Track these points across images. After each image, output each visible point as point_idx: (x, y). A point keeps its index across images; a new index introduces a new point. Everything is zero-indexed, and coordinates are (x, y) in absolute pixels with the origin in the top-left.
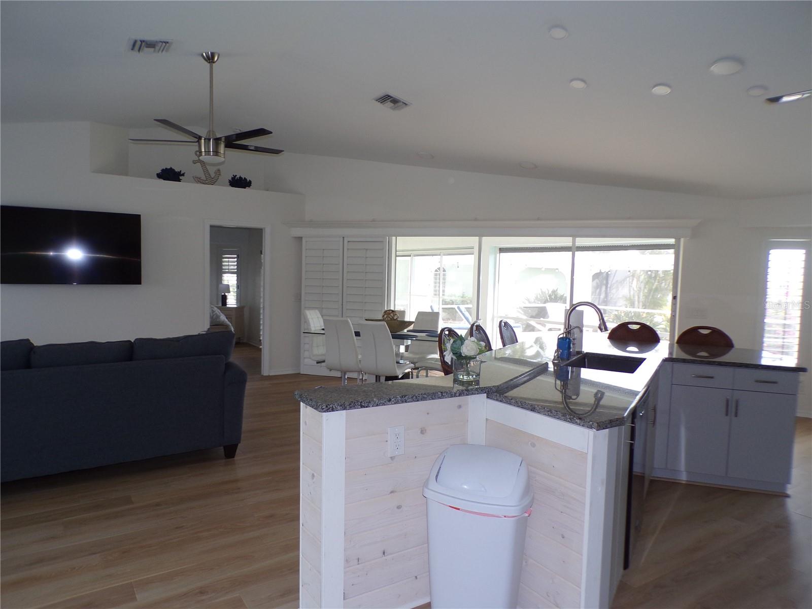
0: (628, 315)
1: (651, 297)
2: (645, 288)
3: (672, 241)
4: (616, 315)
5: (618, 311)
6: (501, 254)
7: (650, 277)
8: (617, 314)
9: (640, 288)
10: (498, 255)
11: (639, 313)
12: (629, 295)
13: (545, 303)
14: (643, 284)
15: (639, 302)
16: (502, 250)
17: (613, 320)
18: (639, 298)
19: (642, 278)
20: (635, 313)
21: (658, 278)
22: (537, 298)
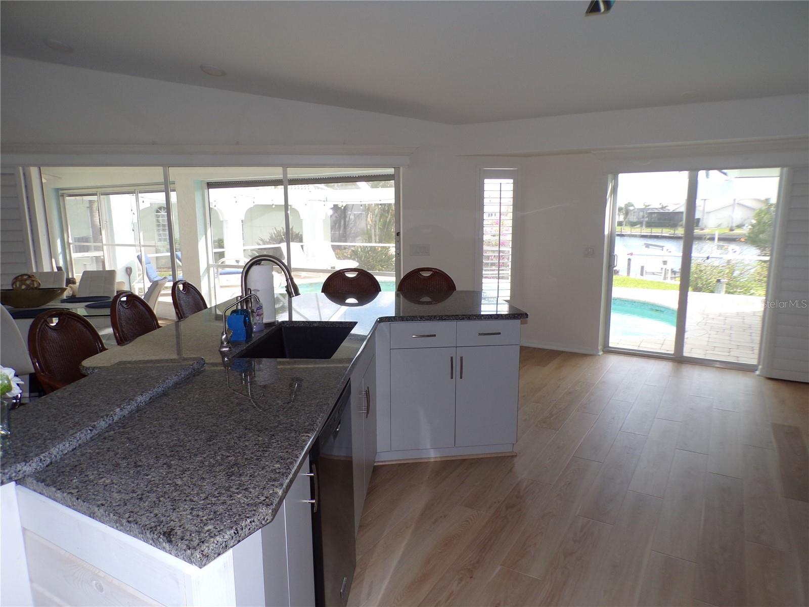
0: (365, 250)
1: (385, 230)
2: (380, 221)
3: (391, 171)
4: (353, 251)
5: (355, 246)
6: (210, 190)
7: (384, 210)
8: (354, 249)
9: (376, 222)
10: (206, 191)
11: (375, 247)
12: (366, 229)
13: (280, 243)
14: (378, 218)
15: (375, 236)
16: (211, 185)
17: (351, 256)
18: (375, 231)
19: (376, 211)
20: (371, 247)
21: (391, 211)
22: (271, 237)
